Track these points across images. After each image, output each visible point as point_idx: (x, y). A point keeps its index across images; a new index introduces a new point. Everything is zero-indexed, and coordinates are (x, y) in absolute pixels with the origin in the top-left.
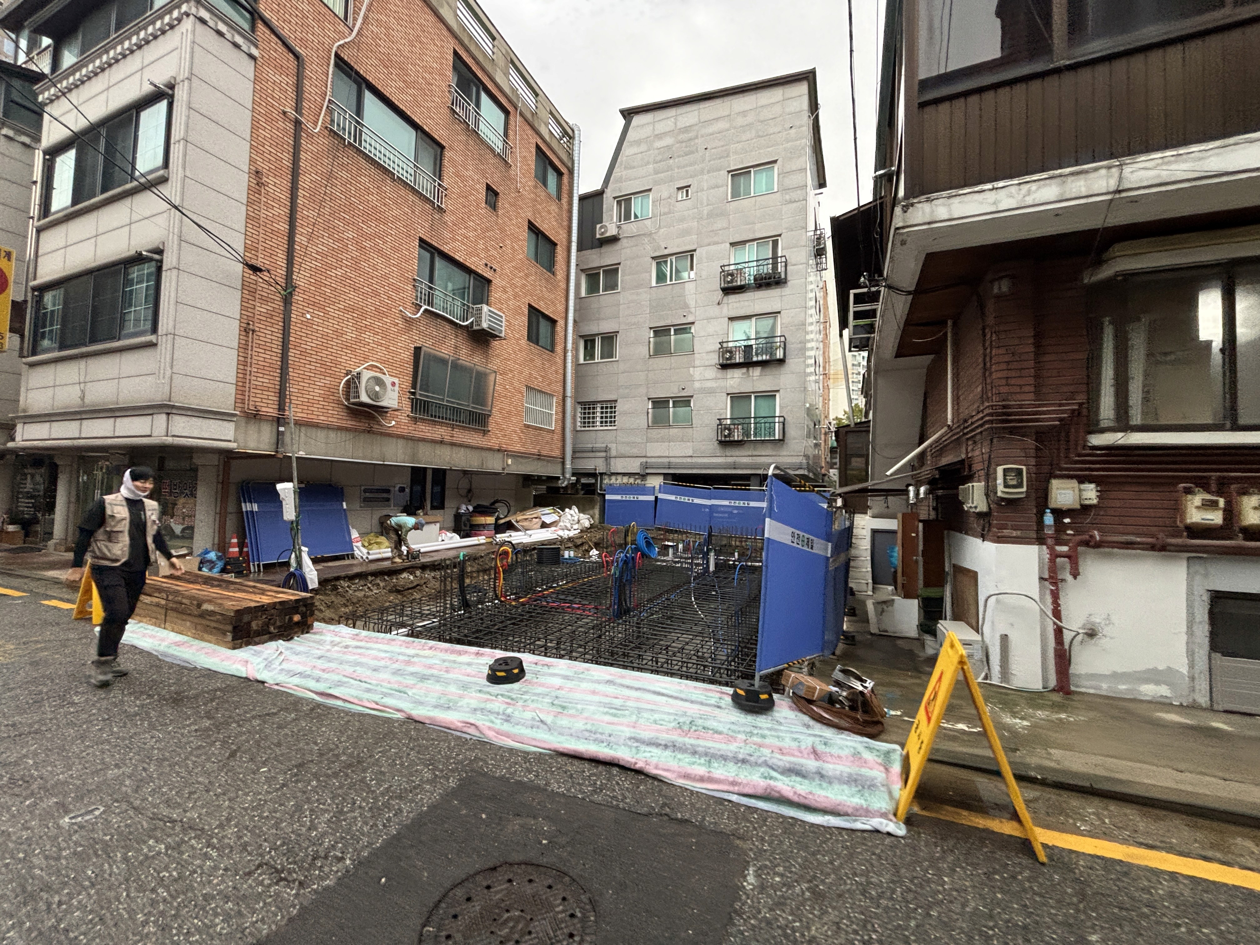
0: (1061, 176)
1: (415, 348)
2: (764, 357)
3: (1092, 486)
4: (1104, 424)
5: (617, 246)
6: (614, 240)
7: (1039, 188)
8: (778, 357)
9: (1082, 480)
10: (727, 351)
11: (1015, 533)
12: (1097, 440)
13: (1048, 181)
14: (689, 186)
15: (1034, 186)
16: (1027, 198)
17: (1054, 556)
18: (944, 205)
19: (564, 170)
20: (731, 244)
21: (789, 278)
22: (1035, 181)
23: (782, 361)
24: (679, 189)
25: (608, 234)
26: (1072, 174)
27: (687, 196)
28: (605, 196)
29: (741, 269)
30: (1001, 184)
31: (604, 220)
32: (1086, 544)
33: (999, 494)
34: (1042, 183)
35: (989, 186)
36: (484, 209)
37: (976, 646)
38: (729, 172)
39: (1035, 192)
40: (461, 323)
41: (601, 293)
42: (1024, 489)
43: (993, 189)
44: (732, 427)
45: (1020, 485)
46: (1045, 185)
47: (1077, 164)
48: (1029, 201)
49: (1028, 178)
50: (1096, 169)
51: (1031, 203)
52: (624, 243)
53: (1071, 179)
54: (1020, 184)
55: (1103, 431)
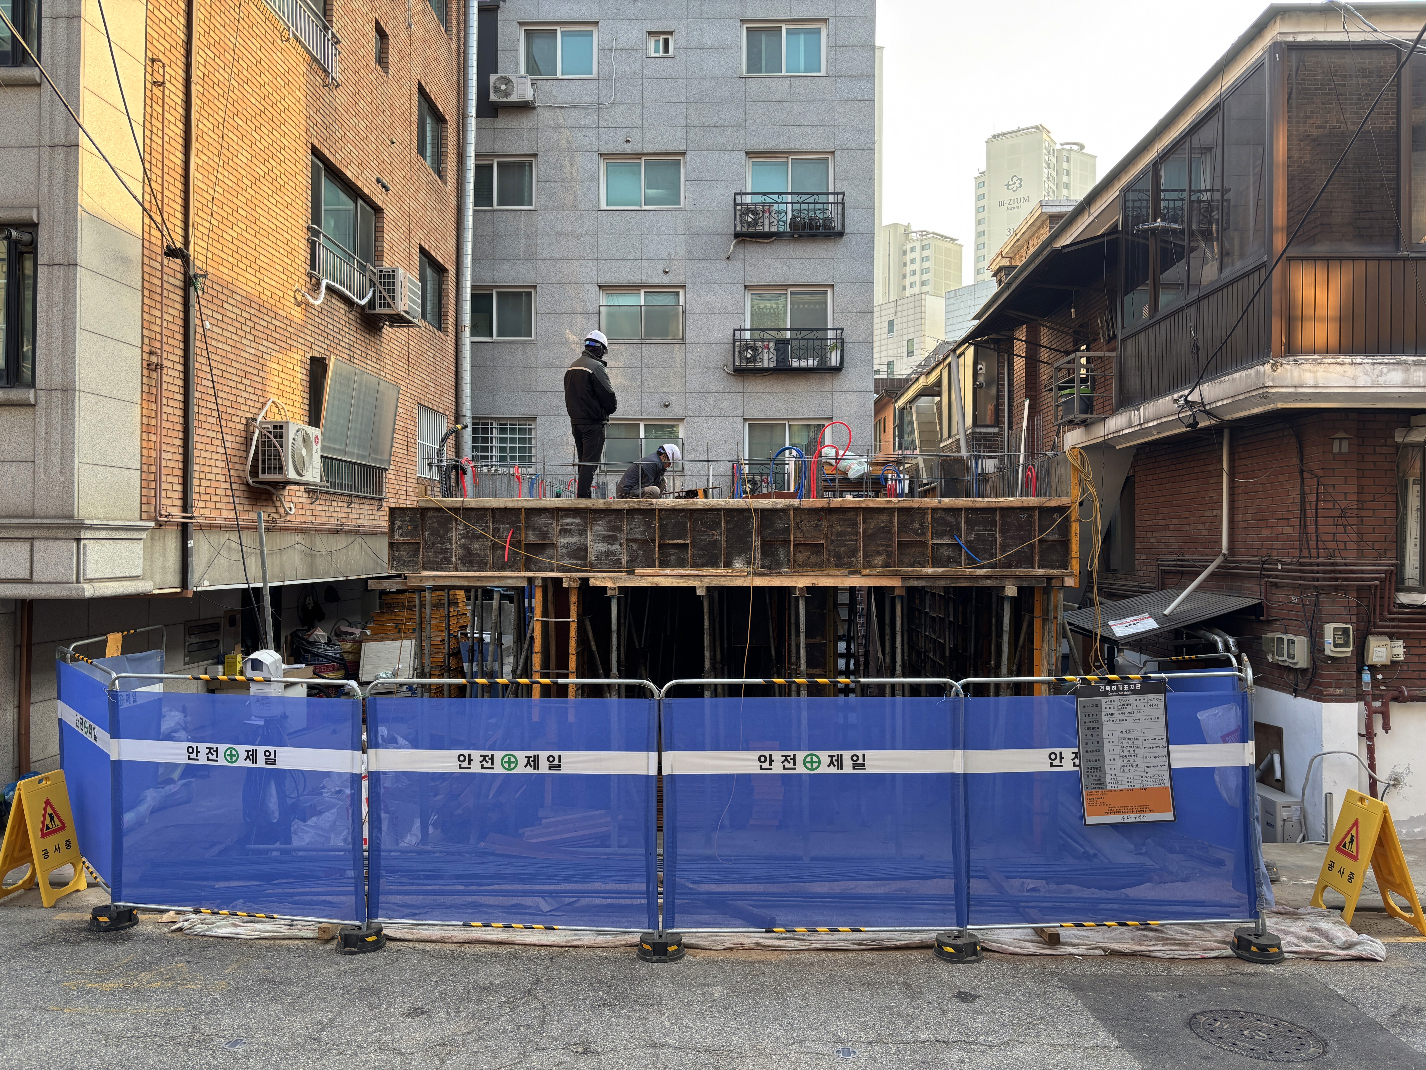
0: (1405, 362)
1: (312, 359)
2: (811, 362)
3: (1400, 643)
4: (1409, 583)
5: (525, 122)
6: (525, 107)
7: (1389, 371)
8: (833, 364)
9: (1392, 637)
10: (747, 347)
11: (1339, 691)
12: (1404, 598)
13: (1396, 366)
14: (671, 33)
15: (1385, 369)
16: (1380, 379)
17: (1371, 712)
20: (747, 153)
21: (847, 230)
22: (1386, 363)
23: (837, 370)
24: (650, 33)
25: (514, 98)
27: (666, 50)
28: (500, 16)
29: (771, 204)
31: (500, 65)
32: (1396, 699)
33: (1327, 652)
34: (1391, 366)
35: (1348, 360)
36: (374, 73)
38: (743, 21)
39: (1386, 374)
40: (357, 300)
41: (496, 207)
42: (1351, 649)
43: (1352, 363)
44: (758, 478)
45: (1346, 645)
46: (1394, 370)
47: (1418, 353)
48: (1381, 381)
49: (1380, 359)
51: (1382, 383)
52: (543, 116)
53: (1413, 368)
54: (1373, 364)
55: (1410, 590)
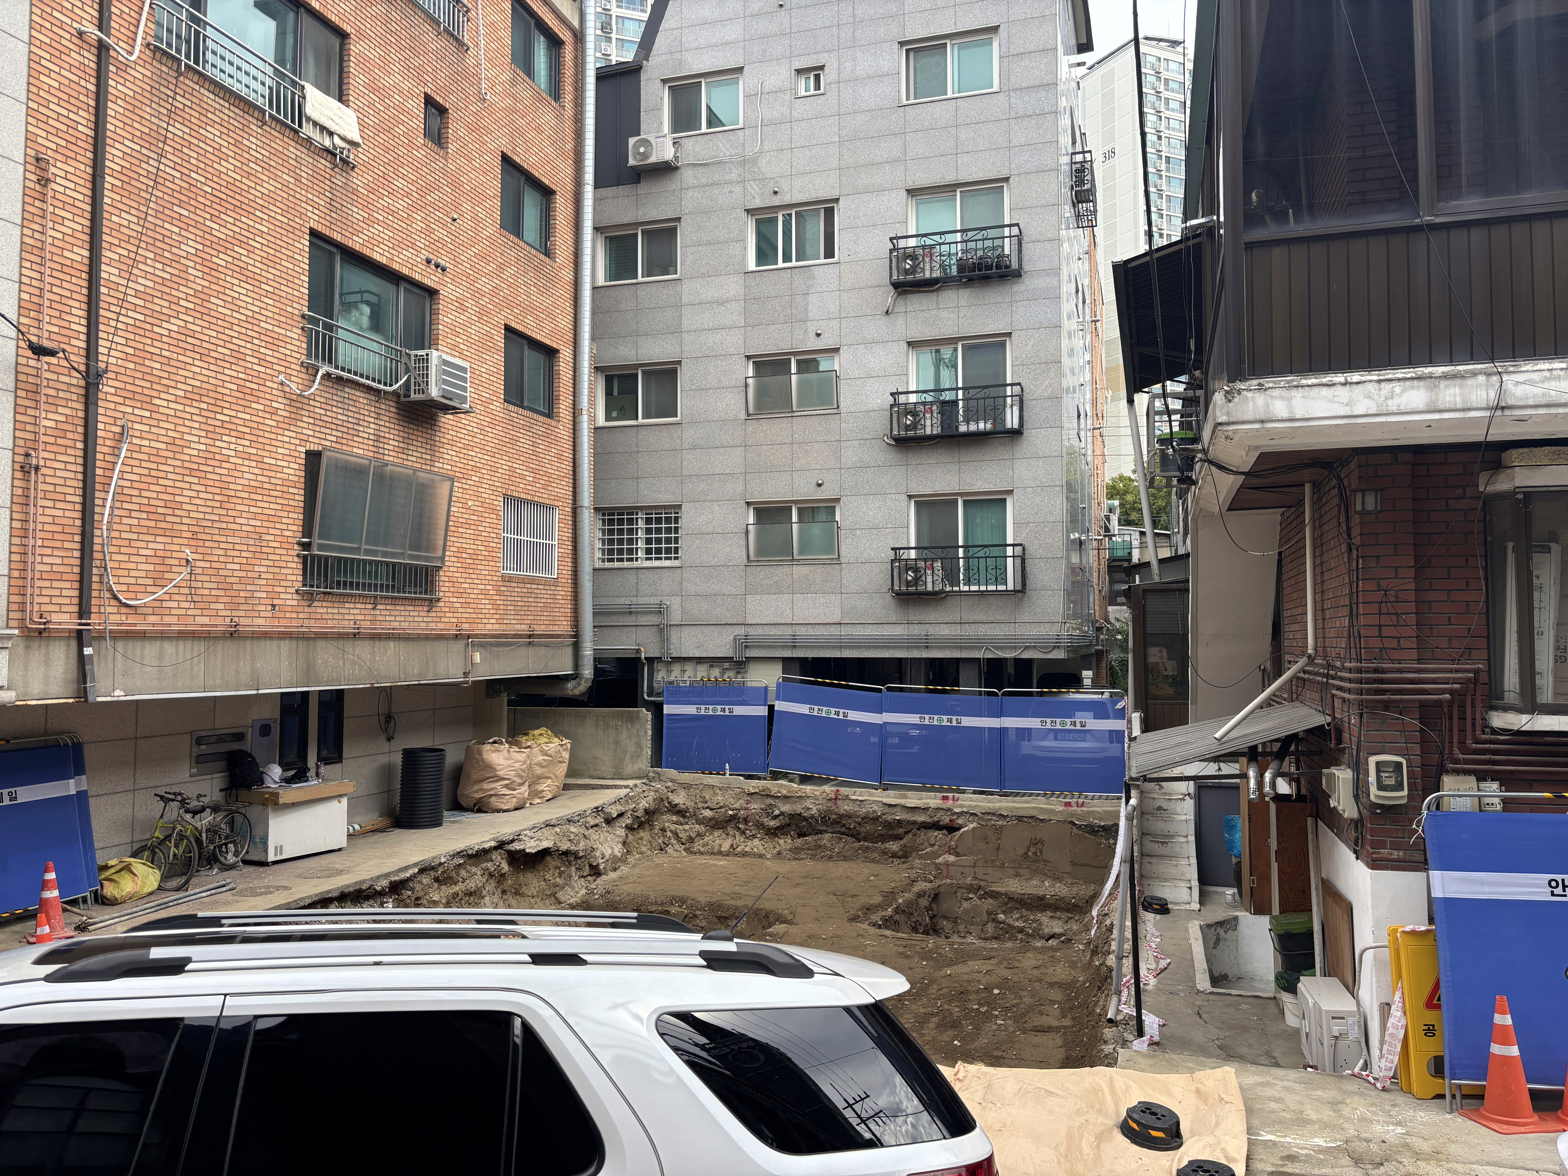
1: (308, 453)
2: (981, 426)
3: (1495, 785)
4: (1507, 698)
5: (672, 184)
6: (666, 169)
7: (1404, 391)
8: (1009, 425)
9: (1481, 777)
10: (907, 412)
11: (1395, 854)
12: (1500, 720)
13: (1416, 383)
14: (822, 68)
15: (1397, 387)
16: (1390, 402)
18: (1282, 398)
19: (565, 35)
20: (909, 191)
21: (1026, 267)
22: (1399, 380)
23: (1017, 433)
24: (799, 72)
25: (653, 159)
26: (1445, 377)
27: (817, 87)
28: (643, 76)
29: (932, 247)
30: (1355, 377)
31: (643, 127)
33: (1372, 798)
34: (1408, 383)
35: (1340, 378)
37: (1350, 1020)
38: (901, 44)
39: (1400, 395)
40: (388, 388)
41: (640, 279)
42: (1405, 793)
43: (1345, 384)
44: (921, 564)
45: (1399, 787)
46: (1412, 388)
47: (1451, 362)
48: (1392, 405)
49: (1390, 374)
50: (1474, 374)
51: (1394, 409)
52: (687, 176)
53: (1443, 383)
54: (1379, 381)
55: (1506, 708)
